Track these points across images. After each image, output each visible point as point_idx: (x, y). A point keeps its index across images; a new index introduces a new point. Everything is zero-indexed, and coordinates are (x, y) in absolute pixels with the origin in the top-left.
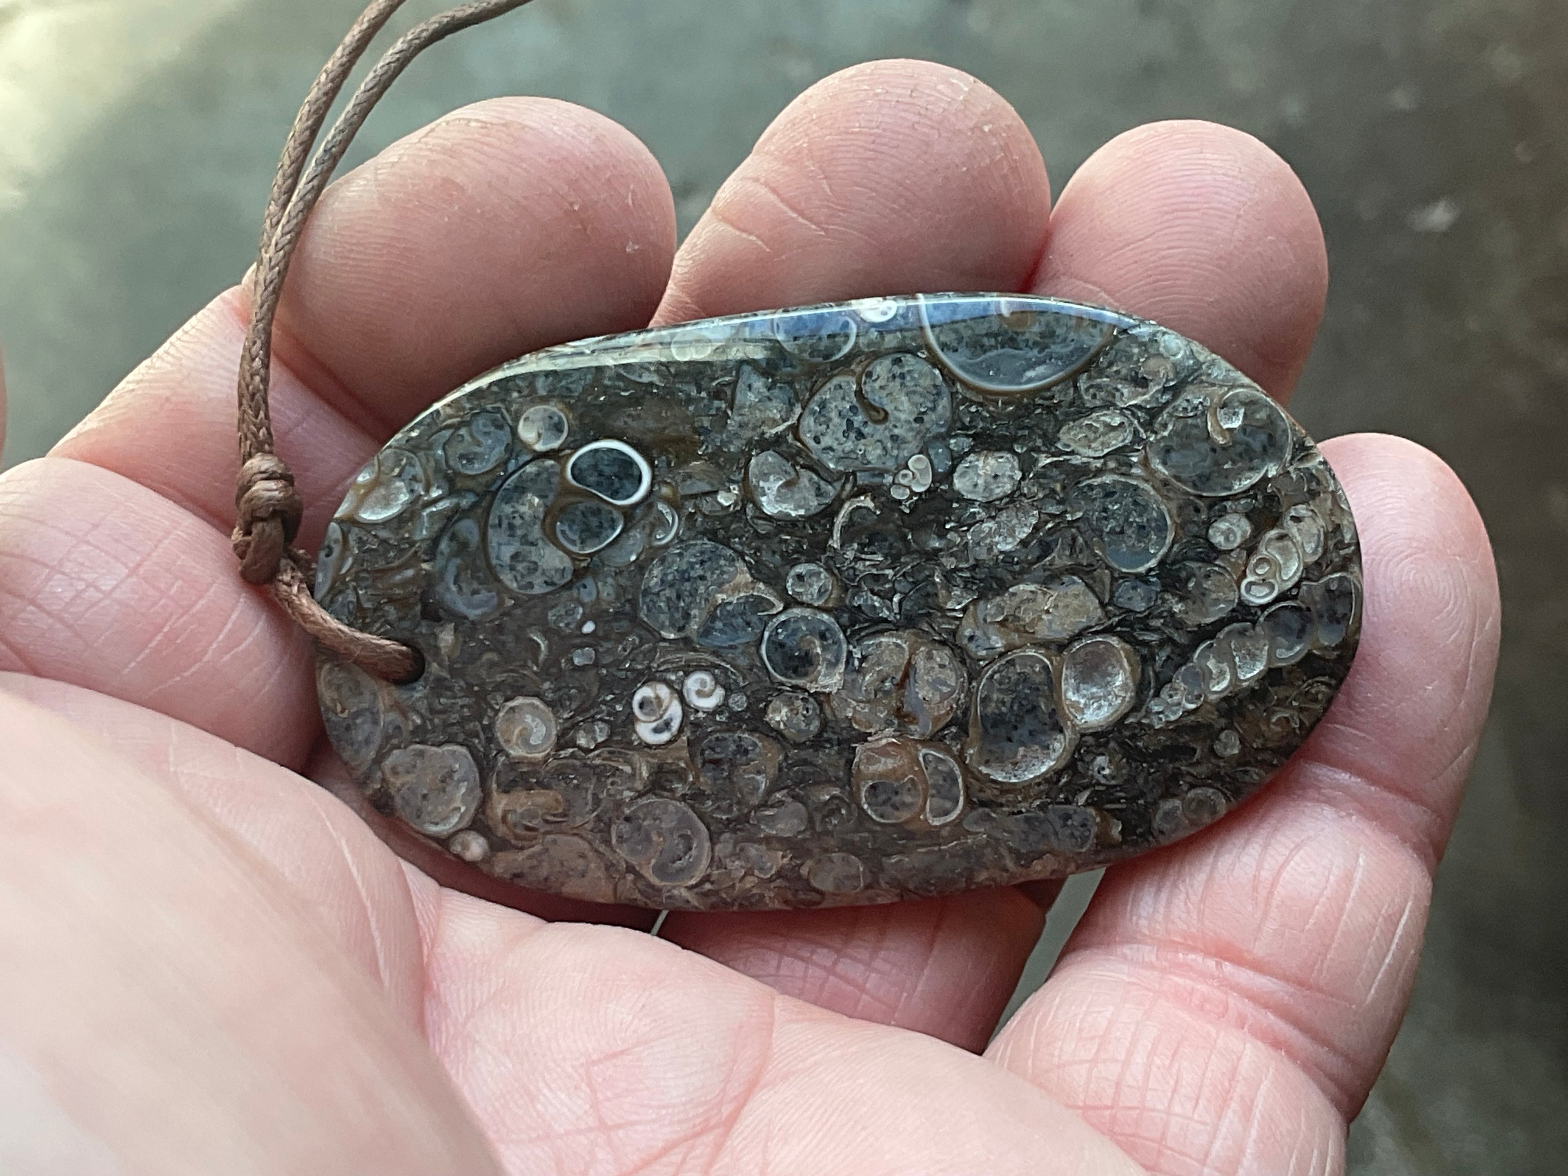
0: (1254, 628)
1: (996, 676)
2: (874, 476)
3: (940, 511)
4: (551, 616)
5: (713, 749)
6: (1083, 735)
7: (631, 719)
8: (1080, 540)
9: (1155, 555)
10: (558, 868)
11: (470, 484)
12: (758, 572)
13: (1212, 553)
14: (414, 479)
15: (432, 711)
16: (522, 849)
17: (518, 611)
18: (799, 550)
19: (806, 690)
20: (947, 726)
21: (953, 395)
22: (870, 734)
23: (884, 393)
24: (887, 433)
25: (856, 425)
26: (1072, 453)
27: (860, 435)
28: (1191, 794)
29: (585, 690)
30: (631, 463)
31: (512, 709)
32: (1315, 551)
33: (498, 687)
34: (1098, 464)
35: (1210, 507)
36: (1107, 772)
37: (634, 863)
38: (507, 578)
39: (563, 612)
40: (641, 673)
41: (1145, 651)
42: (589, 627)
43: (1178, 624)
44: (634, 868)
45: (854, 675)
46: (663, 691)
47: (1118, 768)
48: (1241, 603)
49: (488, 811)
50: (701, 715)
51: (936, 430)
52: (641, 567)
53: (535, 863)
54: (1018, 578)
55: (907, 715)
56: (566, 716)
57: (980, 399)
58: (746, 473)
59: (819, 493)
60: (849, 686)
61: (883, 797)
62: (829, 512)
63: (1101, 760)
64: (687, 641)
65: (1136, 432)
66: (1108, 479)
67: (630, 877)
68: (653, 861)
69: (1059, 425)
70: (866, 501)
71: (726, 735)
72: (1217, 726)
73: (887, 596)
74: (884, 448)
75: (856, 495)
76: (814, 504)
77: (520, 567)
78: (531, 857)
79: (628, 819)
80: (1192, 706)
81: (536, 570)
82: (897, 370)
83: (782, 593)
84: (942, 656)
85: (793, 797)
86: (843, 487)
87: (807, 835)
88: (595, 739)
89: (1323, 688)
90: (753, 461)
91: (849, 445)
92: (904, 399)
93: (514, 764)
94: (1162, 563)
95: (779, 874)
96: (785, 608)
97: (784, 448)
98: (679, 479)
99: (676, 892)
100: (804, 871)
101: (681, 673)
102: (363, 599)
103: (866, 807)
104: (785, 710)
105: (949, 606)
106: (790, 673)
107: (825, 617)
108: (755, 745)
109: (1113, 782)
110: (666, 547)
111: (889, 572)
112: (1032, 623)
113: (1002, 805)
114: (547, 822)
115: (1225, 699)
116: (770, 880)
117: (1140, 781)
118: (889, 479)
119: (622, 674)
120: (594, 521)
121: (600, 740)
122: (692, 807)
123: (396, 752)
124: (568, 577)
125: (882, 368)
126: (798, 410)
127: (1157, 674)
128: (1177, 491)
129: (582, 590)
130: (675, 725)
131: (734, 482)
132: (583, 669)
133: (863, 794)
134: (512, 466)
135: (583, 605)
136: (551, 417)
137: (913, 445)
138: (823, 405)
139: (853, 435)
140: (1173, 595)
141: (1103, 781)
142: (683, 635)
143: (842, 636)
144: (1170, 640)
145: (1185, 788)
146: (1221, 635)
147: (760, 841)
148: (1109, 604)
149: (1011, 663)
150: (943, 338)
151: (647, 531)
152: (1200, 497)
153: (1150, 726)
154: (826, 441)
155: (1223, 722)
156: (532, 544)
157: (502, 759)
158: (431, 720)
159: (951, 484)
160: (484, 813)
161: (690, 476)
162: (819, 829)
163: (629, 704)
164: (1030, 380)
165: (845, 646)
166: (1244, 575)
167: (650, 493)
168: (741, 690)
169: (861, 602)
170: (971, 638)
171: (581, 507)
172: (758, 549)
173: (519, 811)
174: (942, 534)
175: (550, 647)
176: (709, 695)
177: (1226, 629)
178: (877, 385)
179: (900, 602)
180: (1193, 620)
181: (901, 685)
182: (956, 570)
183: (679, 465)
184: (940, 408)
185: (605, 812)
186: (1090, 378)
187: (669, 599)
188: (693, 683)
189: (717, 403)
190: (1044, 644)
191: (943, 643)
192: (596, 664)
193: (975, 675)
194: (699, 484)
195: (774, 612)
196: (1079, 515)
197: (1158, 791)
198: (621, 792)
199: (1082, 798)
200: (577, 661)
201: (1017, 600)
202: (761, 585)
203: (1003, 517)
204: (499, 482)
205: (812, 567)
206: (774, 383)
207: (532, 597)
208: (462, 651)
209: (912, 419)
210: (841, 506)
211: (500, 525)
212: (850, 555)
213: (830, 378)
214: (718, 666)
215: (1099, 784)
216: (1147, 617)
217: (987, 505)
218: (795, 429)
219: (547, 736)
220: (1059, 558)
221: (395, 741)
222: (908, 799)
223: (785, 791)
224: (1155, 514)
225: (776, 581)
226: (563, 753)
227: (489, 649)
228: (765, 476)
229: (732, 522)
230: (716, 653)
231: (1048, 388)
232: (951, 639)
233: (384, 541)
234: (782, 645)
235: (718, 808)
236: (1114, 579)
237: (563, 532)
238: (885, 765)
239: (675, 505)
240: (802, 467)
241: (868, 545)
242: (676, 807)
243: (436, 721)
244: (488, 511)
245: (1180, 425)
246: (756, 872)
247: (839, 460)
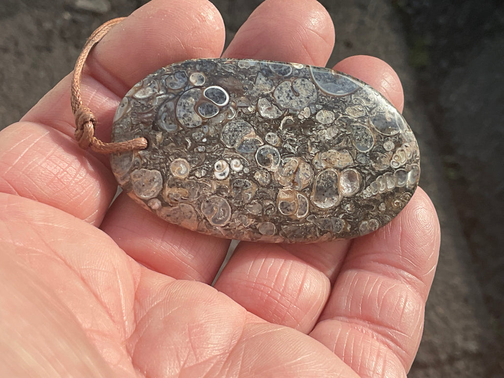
0: (393, 174)
1: (322, 175)
2: (294, 111)
3: (311, 124)
4: (193, 135)
5: (237, 183)
6: (344, 197)
7: (213, 170)
8: (349, 140)
9: (368, 149)
10: (182, 215)
11: (172, 91)
12: (257, 132)
13: (384, 151)
14: (154, 87)
15: (151, 158)
16: (172, 207)
17: (184, 132)
18: (270, 128)
19: (267, 170)
20: (306, 188)
21: (318, 93)
22: (284, 186)
23: (299, 88)
24: (299, 100)
25: (290, 95)
26: (349, 115)
27: (291, 99)
28: (371, 220)
29: (201, 159)
30: (223, 94)
31: (177, 162)
32: (410, 156)
33: (173, 154)
34: (356, 120)
35: (385, 138)
36: (349, 209)
37: (207, 216)
38: (181, 121)
39: (197, 134)
40: (219, 157)
41: (363, 175)
42: (205, 140)
43: (374, 170)
44: (206, 218)
45: (281, 168)
46: (225, 163)
47: (352, 209)
48: (390, 167)
49: (163, 193)
50: (235, 172)
51: (312, 101)
52: (223, 125)
53: (175, 212)
54: (331, 147)
55: (295, 182)
56: (193, 166)
57: (325, 95)
58: (257, 103)
59: (278, 113)
60: (280, 171)
61: (285, 207)
62: (280, 119)
63: (348, 206)
64: (234, 149)
65: (366, 113)
66: (358, 124)
67: (204, 221)
68: (213, 217)
69: (346, 107)
70: (291, 118)
71: (242, 180)
72: (380, 201)
73: (294, 146)
74: (298, 104)
75: (289, 115)
76: (276, 116)
77: (186, 119)
78: (174, 210)
79: (207, 202)
80: (374, 194)
81: (191, 120)
82: (303, 83)
83: (264, 140)
84: (308, 166)
85: (259, 202)
86: (285, 113)
87: (261, 215)
88: (201, 175)
89: (408, 196)
90: (260, 100)
91: (287, 101)
92: (304, 91)
93: (174, 179)
94: (370, 151)
95: (250, 227)
96: (264, 145)
97: (269, 98)
98: (237, 101)
99: (217, 228)
100: (257, 227)
101: (230, 159)
102: (133, 121)
103: (279, 209)
104: (260, 175)
105: (311, 152)
106: (263, 164)
107: (275, 149)
108: (250, 184)
109: (350, 213)
110: (231, 120)
111: (295, 139)
112: (334, 162)
113: (318, 215)
114: (182, 199)
115: (383, 193)
116: (247, 228)
117: (358, 213)
118: (298, 113)
119: (213, 156)
120: (210, 109)
121: (203, 175)
122: (228, 201)
123: (136, 170)
124: (200, 124)
125: (299, 81)
126: (274, 88)
127: (366, 183)
128: (376, 131)
129: (204, 129)
130: (227, 174)
131: (253, 105)
132: (201, 152)
133: (279, 205)
134: (186, 89)
135: (204, 133)
136: (200, 77)
137: (306, 104)
138: (281, 88)
139: (289, 98)
140: (373, 161)
141: (348, 212)
142: (233, 147)
143: (279, 156)
144: (370, 173)
145: (370, 218)
146: (384, 175)
147: (246, 215)
148: (356, 160)
149: (327, 172)
150: (316, 77)
151: (226, 114)
152: (382, 135)
153: (363, 197)
154: (281, 98)
155: (382, 200)
156: (190, 112)
157: (171, 177)
158: (150, 162)
159: (315, 117)
160: (162, 193)
161: (240, 101)
162: (264, 214)
163: (213, 166)
164: (339, 93)
165: (280, 159)
166: (391, 159)
167: (228, 103)
168: (248, 167)
169: (286, 146)
170: (316, 163)
171: (207, 104)
172: (258, 126)
173: (173, 194)
174: (311, 131)
175: (192, 144)
176: (239, 166)
177: (386, 173)
178: (297, 85)
179: (297, 149)
180: (377, 169)
181: (295, 173)
182: (314, 142)
183: (238, 97)
184: (314, 96)
185: (201, 198)
186: (355, 96)
187: (230, 136)
188: (234, 162)
189: (250, 82)
190: (337, 168)
191: (308, 163)
192: (205, 152)
193: (316, 174)
194: (243, 104)
195: (261, 145)
196: (349, 133)
197: (362, 218)
198: (207, 193)
199: (341, 216)
200: (199, 150)
201: (330, 154)
202: (258, 136)
203: (329, 129)
204: (182, 93)
205: (273, 134)
206: (268, 79)
207: (188, 128)
208: (164, 141)
209: (306, 97)
210: (284, 117)
211: (181, 105)
212: (285, 132)
213: (284, 81)
214: (242, 158)
215: (346, 212)
216: (365, 166)
217: (325, 125)
218: (272, 93)
219: (186, 172)
220: (343, 144)
221: (137, 167)
222: (292, 208)
223: (256, 200)
224: (370, 137)
225: (262, 136)
226: (190, 178)
227: (172, 142)
228: (262, 105)
229: (251, 116)
230: (242, 154)
231: (344, 96)
232: (311, 162)
233: (143, 104)
234: (262, 155)
235: (236, 202)
236: (357, 153)
237: (200, 110)
238: (287, 196)
239: (236, 109)
240: (274, 104)
241: (290, 130)
242: (223, 200)
243: (151, 162)
244: (178, 100)
245: (378, 113)
246: (243, 225)
247: (284, 104)
